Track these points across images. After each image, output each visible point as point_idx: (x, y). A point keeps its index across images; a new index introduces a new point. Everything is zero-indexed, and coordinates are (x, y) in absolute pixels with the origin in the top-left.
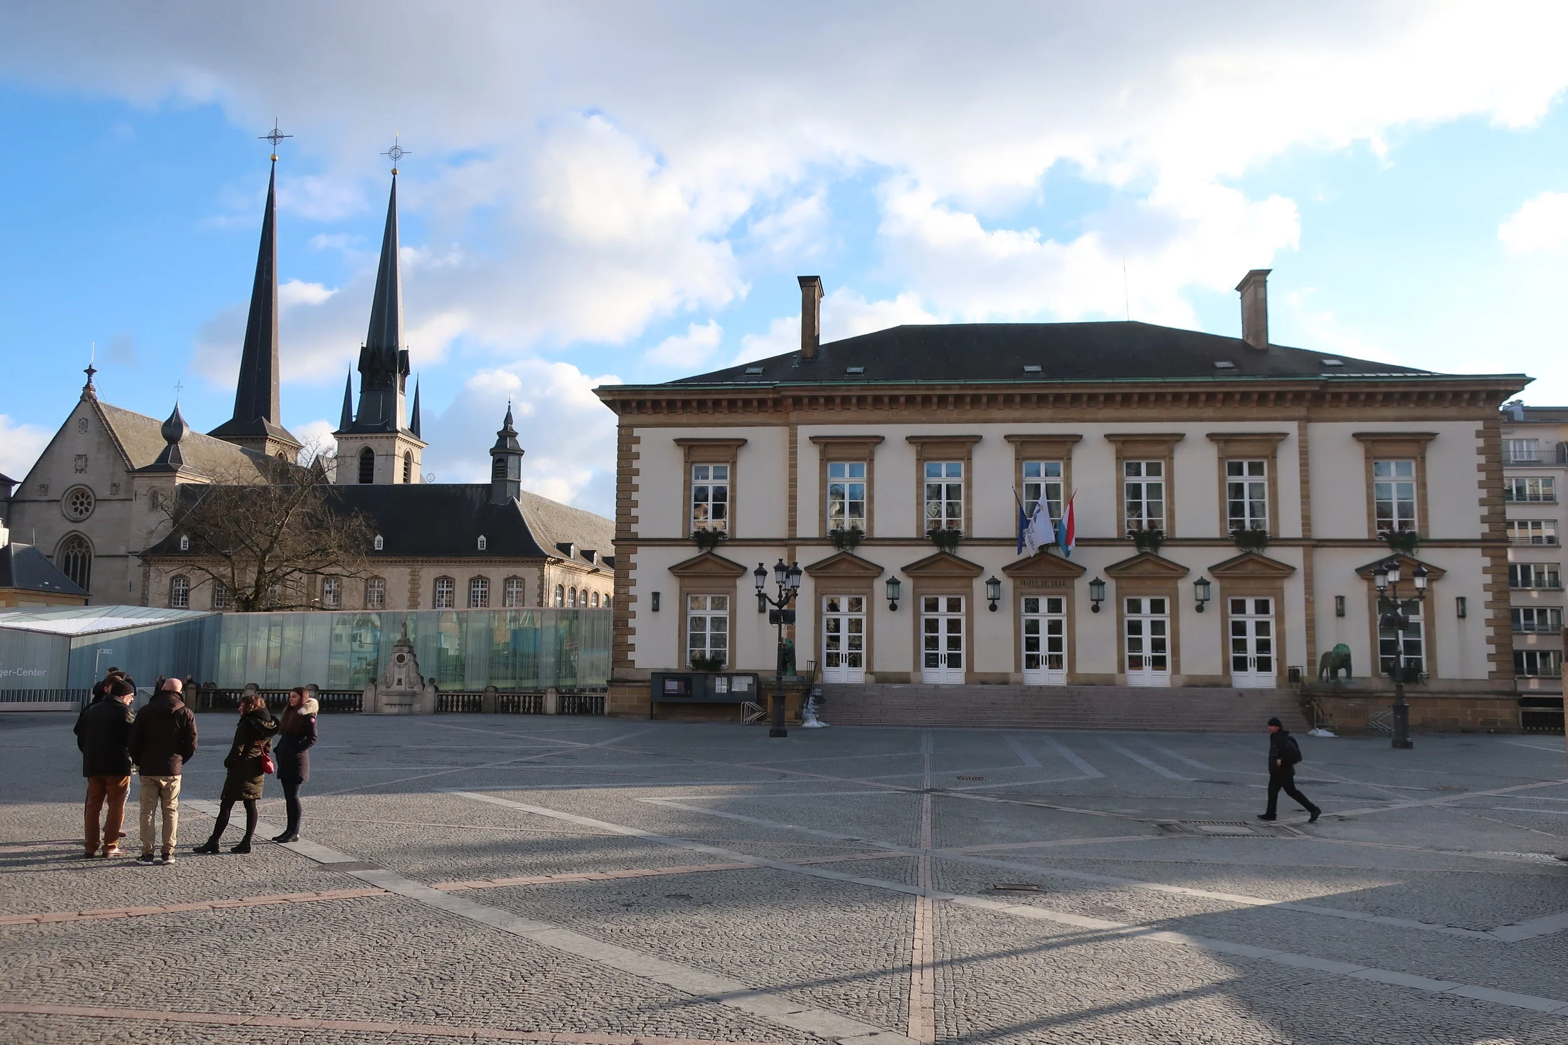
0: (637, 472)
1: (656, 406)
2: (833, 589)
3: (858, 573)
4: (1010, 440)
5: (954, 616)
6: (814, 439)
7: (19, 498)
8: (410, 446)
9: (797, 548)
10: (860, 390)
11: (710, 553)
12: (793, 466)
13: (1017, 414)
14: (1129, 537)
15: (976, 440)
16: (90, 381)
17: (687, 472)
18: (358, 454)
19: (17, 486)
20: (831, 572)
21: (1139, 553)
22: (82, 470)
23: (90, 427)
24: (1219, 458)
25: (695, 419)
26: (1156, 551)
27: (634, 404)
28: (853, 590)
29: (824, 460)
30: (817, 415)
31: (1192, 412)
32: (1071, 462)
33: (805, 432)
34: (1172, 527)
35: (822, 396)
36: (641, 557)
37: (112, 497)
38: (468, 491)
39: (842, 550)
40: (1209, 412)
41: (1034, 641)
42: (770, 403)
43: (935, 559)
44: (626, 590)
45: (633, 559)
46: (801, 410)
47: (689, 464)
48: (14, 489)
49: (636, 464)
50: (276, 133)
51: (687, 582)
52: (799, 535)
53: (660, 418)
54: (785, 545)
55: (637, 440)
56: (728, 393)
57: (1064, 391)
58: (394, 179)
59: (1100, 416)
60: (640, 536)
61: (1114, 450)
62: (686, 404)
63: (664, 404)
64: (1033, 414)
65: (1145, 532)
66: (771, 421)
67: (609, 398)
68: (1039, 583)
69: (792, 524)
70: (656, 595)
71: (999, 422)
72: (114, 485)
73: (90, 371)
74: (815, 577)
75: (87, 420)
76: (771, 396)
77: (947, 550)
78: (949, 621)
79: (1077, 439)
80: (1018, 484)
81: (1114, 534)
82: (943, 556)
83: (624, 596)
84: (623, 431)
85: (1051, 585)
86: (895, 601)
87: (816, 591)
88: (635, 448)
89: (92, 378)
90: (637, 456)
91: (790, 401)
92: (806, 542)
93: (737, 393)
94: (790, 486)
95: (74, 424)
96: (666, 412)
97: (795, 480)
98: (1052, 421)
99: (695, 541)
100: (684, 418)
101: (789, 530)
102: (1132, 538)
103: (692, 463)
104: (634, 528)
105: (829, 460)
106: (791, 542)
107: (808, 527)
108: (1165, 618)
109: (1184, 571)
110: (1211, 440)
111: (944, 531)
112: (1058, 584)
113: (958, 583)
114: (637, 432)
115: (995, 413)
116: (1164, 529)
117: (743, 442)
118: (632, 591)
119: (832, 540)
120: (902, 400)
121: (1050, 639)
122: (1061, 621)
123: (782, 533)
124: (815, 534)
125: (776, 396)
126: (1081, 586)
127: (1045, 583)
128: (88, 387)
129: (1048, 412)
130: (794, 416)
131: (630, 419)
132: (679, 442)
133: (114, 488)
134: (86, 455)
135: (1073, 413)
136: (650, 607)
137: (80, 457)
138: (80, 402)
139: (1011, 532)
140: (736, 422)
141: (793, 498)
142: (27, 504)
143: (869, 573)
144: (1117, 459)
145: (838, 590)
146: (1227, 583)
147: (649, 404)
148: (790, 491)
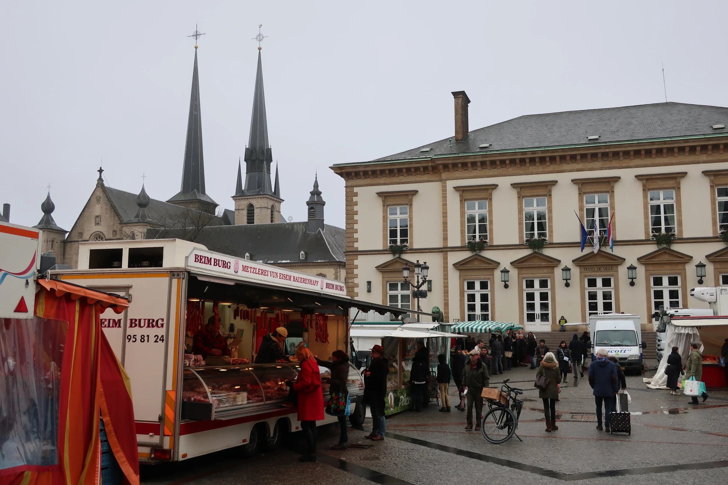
0: (356, 213)
1: (366, 174)
2: (470, 277)
3: (484, 266)
4: (575, 182)
5: (544, 290)
6: (456, 189)
7: (69, 240)
8: (274, 202)
9: (449, 253)
10: (482, 157)
11: (399, 258)
12: (445, 205)
13: (580, 166)
14: (653, 239)
15: (553, 183)
16: (100, 176)
17: (385, 212)
18: (246, 207)
19: (68, 233)
20: (468, 266)
21: (658, 249)
22: (98, 224)
23: (101, 201)
24: (711, 186)
25: (388, 180)
26: (670, 247)
27: (353, 174)
28: (482, 277)
29: (463, 200)
30: (457, 174)
31: (692, 158)
32: (614, 194)
33: (451, 184)
34: (681, 231)
35: (460, 163)
36: (360, 261)
37: (114, 238)
38: (295, 227)
39: (474, 253)
40: (704, 157)
41: (594, 304)
42: (430, 169)
43: (531, 256)
44: (352, 280)
45: (356, 262)
46: (449, 171)
47: (386, 207)
48: (67, 235)
49: (356, 208)
50: (197, 33)
51: (386, 275)
52: (449, 245)
53: (369, 181)
54: (442, 252)
55: (356, 195)
56: (405, 164)
57: (607, 150)
58: (260, 52)
59: (632, 164)
60: (359, 249)
61: (642, 185)
62: (382, 172)
63: (370, 173)
64: (590, 165)
65: (664, 235)
66: (432, 179)
67: (339, 171)
68: (596, 269)
69: (445, 239)
70: (369, 283)
71: (568, 172)
72: (114, 231)
73: (101, 171)
74: (460, 270)
75: (100, 197)
76: (430, 164)
77: (537, 250)
78: (541, 293)
79: (617, 179)
80: (581, 209)
81: (643, 237)
82: (535, 255)
83: (352, 284)
84: (348, 190)
85: (603, 270)
86: (507, 283)
87: (460, 278)
88: (355, 199)
89: (102, 174)
90: (356, 204)
91: (441, 167)
92: (454, 249)
93: (411, 164)
94: (443, 217)
95: (94, 200)
96: (372, 177)
97: (446, 213)
98: (601, 169)
99: (390, 251)
100: (382, 180)
101: (444, 243)
102: (655, 239)
103: (387, 206)
104: (356, 245)
105: (465, 200)
106: (444, 250)
107: (455, 240)
108: (678, 288)
109: (690, 258)
110: (705, 175)
111: (536, 240)
112: (608, 269)
113: (545, 271)
114: (356, 190)
115: (565, 167)
116: (676, 233)
117: (415, 192)
118: (356, 281)
119: (469, 247)
120: (508, 162)
121: (604, 303)
122: (611, 292)
123: (439, 244)
124: (459, 244)
125: (433, 164)
126: (623, 271)
127: (600, 269)
128: (100, 179)
129: (598, 164)
130: (444, 176)
131: (352, 182)
132: (379, 194)
133: (115, 233)
134: (100, 216)
135: (615, 163)
136: (366, 290)
137: (97, 217)
138: (96, 188)
139: (577, 238)
140: (412, 180)
141: (445, 224)
142: (73, 243)
143: (491, 266)
144: (643, 190)
145: (473, 277)
146: (718, 266)
147: (362, 174)
148: (443, 220)
